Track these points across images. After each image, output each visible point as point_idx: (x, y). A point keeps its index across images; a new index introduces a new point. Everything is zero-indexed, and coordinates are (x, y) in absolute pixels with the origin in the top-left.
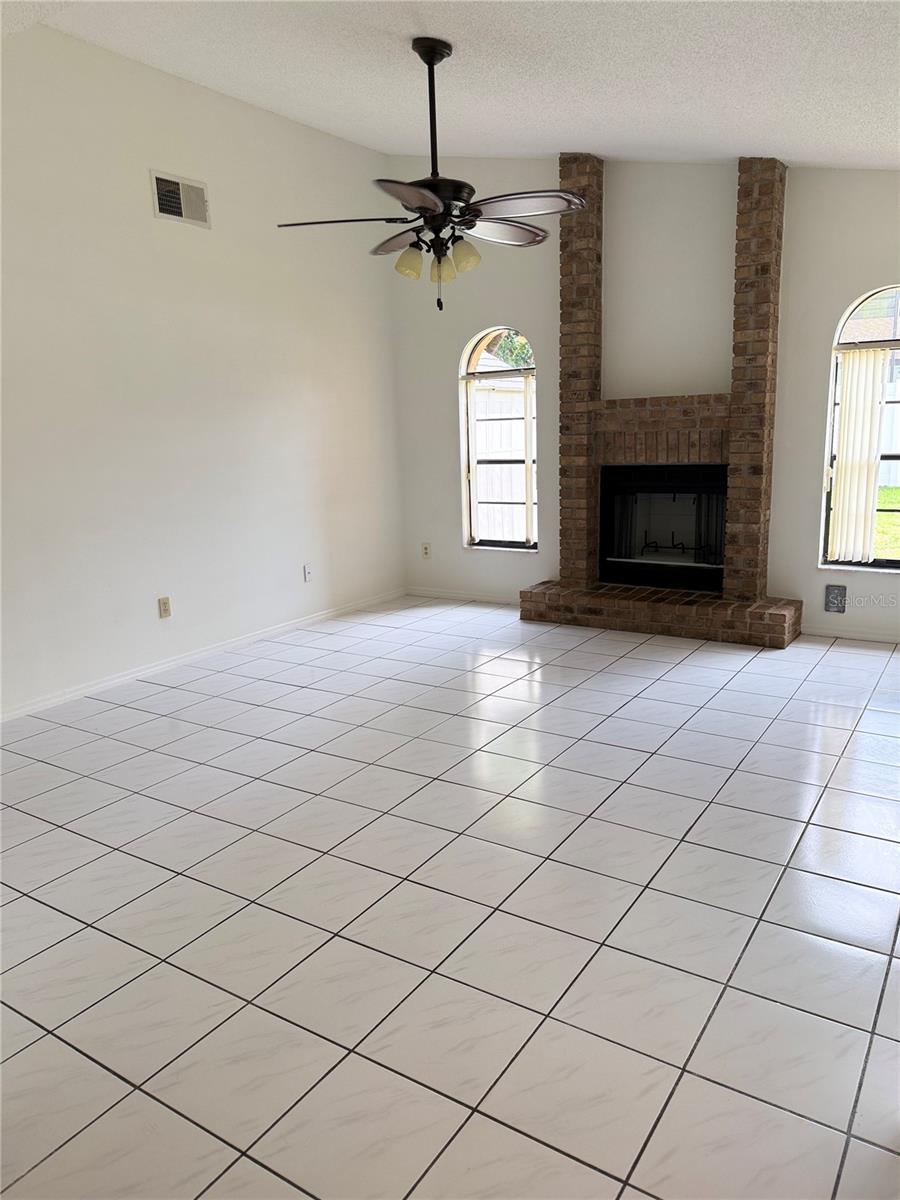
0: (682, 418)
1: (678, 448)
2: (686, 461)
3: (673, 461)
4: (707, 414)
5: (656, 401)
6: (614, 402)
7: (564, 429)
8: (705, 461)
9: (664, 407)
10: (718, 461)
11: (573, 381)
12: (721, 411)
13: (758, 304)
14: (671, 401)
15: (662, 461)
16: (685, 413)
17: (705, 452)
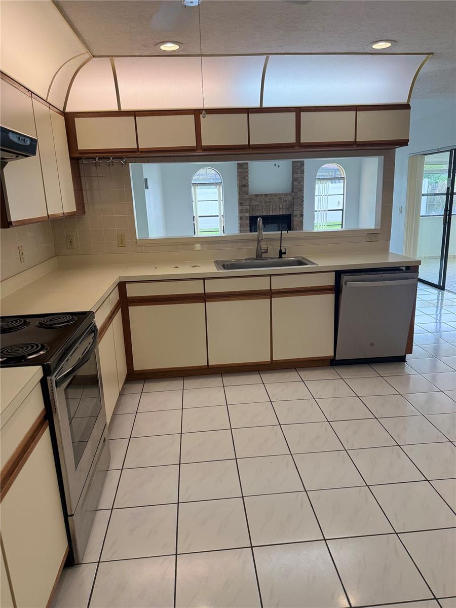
0: (279, 200)
1: (276, 209)
2: (278, 214)
3: (274, 214)
4: (286, 199)
5: (271, 195)
6: (258, 195)
7: (241, 204)
8: (284, 213)
9: (274, 197)
10: (288, 213)
11: (243, 188)
12: (290, 198)
13: (301, 166)
14: (276, 195)
15: (271, 214)
16: (280, 198)
17: (284, 211)
